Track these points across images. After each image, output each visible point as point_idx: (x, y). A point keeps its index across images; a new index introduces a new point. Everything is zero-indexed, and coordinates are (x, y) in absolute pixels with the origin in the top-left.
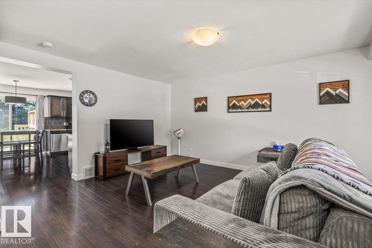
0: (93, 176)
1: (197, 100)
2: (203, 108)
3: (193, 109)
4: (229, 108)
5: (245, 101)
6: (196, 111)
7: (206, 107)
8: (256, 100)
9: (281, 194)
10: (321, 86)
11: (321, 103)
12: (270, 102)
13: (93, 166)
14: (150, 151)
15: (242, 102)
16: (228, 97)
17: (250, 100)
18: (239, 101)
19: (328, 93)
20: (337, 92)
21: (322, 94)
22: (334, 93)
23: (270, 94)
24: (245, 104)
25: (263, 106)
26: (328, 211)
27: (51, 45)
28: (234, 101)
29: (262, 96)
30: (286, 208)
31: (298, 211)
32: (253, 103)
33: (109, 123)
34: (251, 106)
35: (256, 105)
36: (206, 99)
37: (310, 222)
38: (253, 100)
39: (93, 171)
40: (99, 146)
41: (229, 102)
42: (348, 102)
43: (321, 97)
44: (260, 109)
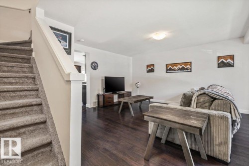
0: (97, 106)
1: (148, 66)
2: (152, 71)
3: (146, 71)
4: (167, 70)
5: (176, 66)
6: (148, 72)
7: (154, 70)
8: (183, 65)
9: (197, 97)
10: (219, 58)
11: (219, 67)
12: (191, 66)
13: (97, 101)
14: (123, 94)
15: (175, 67)
16: (167, 64)
17: (179, 66)
18: (173, 66)
19: (222, 61)
20: (228, 61)
21: (219, 62)
22: (226, 62)
23: (191, 62)
24: (176, 68)
25: (187, 69)
26: (213, 101)
27: (83, 40)
28: (170, 66)
29: (186, 63)
30: (199, 101)
31: (203, 101)
32: (181, 67)
33: (104, 78)
34: (180, 69)
35: (183, 69)
36: (153, 65)
37: (207, 104)
38: (181, 66)
39: (97, 103)
40: (99, 90)
41: (167, 67)
42: (233, 66)
43: (219, 64)
44: (185, 71)
